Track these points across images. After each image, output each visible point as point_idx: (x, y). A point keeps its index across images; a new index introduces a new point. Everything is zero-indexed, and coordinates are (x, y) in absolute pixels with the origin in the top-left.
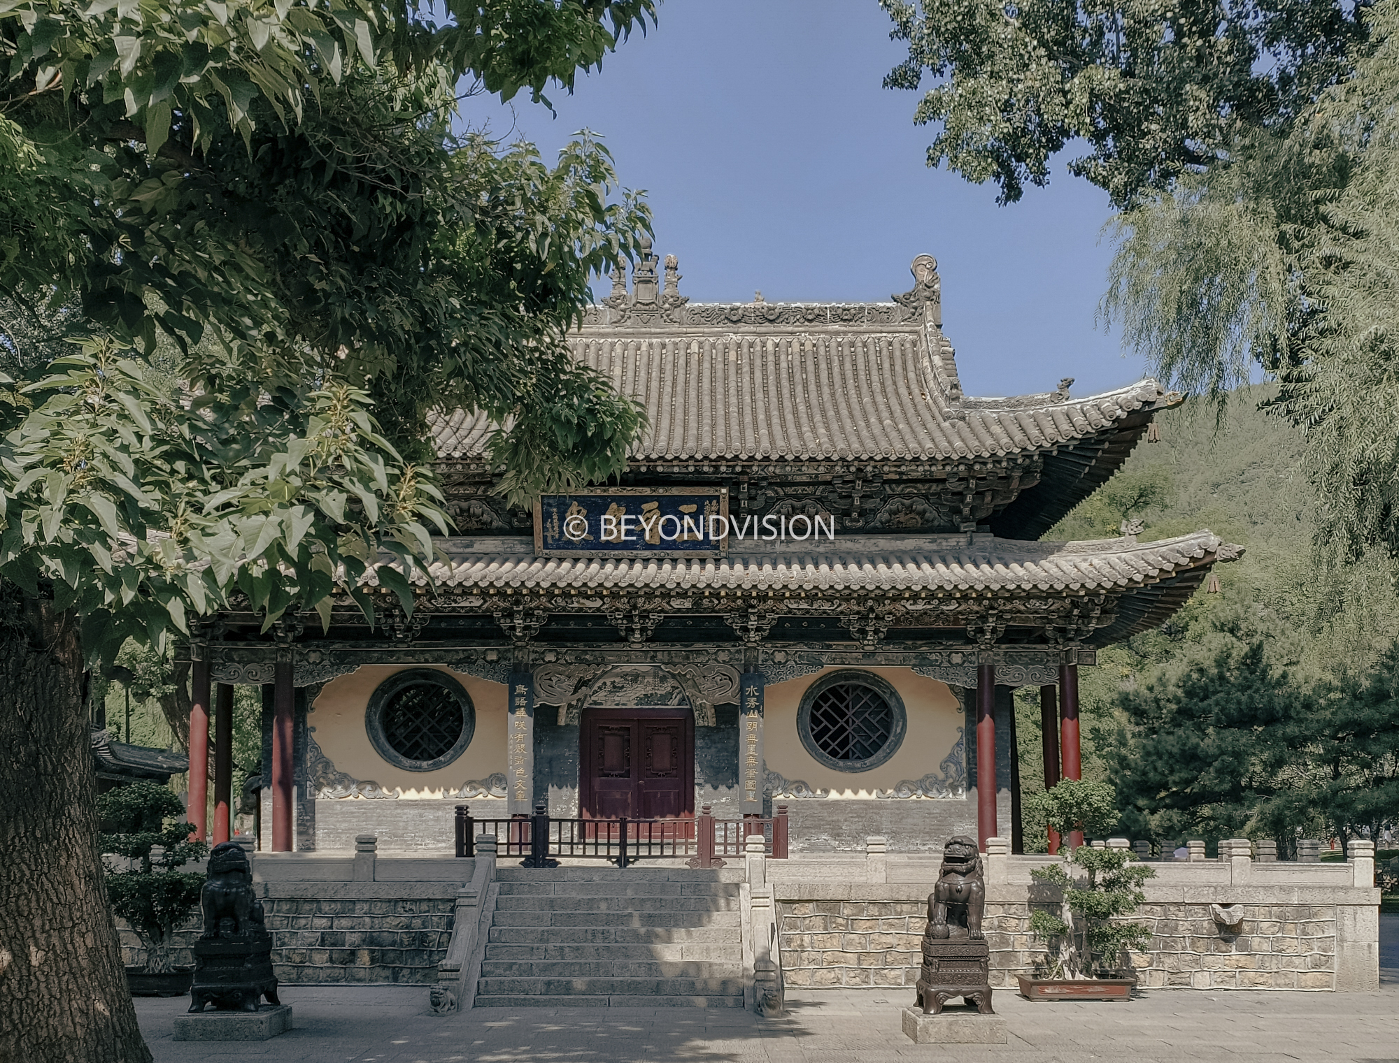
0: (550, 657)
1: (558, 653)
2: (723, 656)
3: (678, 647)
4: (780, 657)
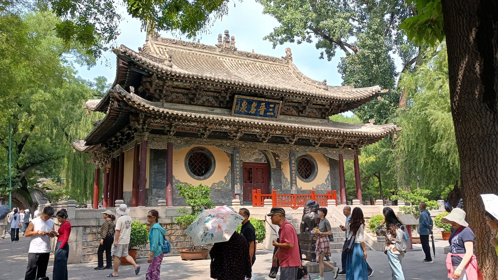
0: (243, 146)
1: (246, 145)
2: (285, 148)
3: (275, 145)
4: (297, 149)
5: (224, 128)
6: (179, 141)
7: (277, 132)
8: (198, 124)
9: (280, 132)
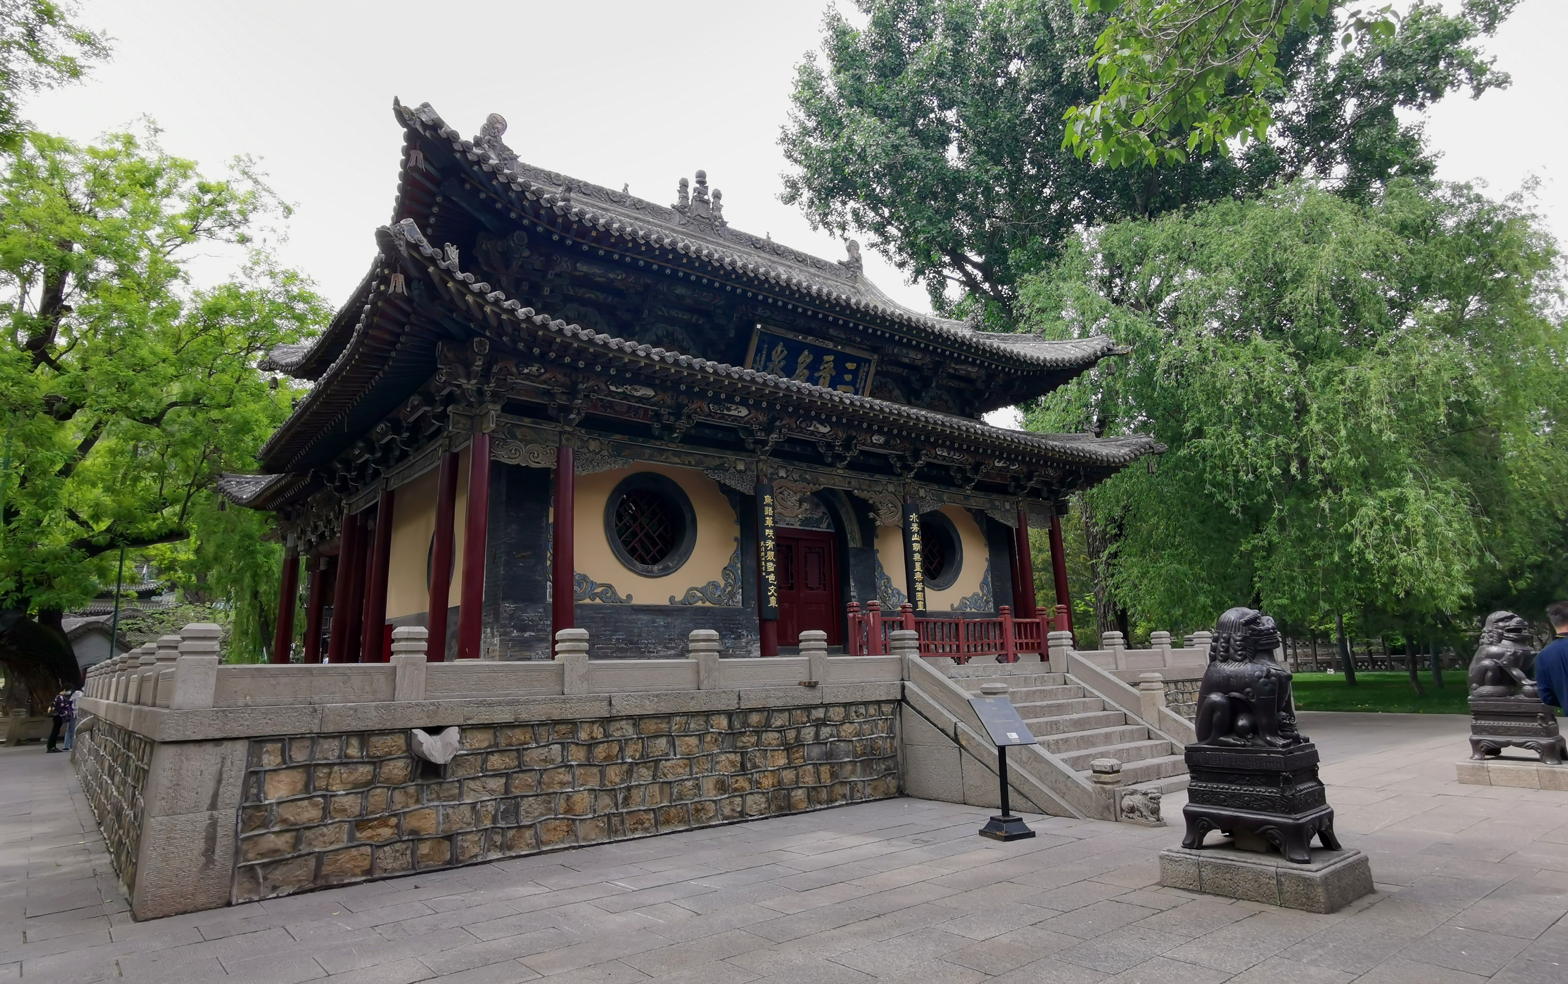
0: (782, 473)
1: (787, 471)
2: (891, 488)
3: (867, 475)
4: (922, 493)
5: (732, 413)
6: (593, 445)
7: (875, 438)
8: (656, 394)
9: (882, 440)
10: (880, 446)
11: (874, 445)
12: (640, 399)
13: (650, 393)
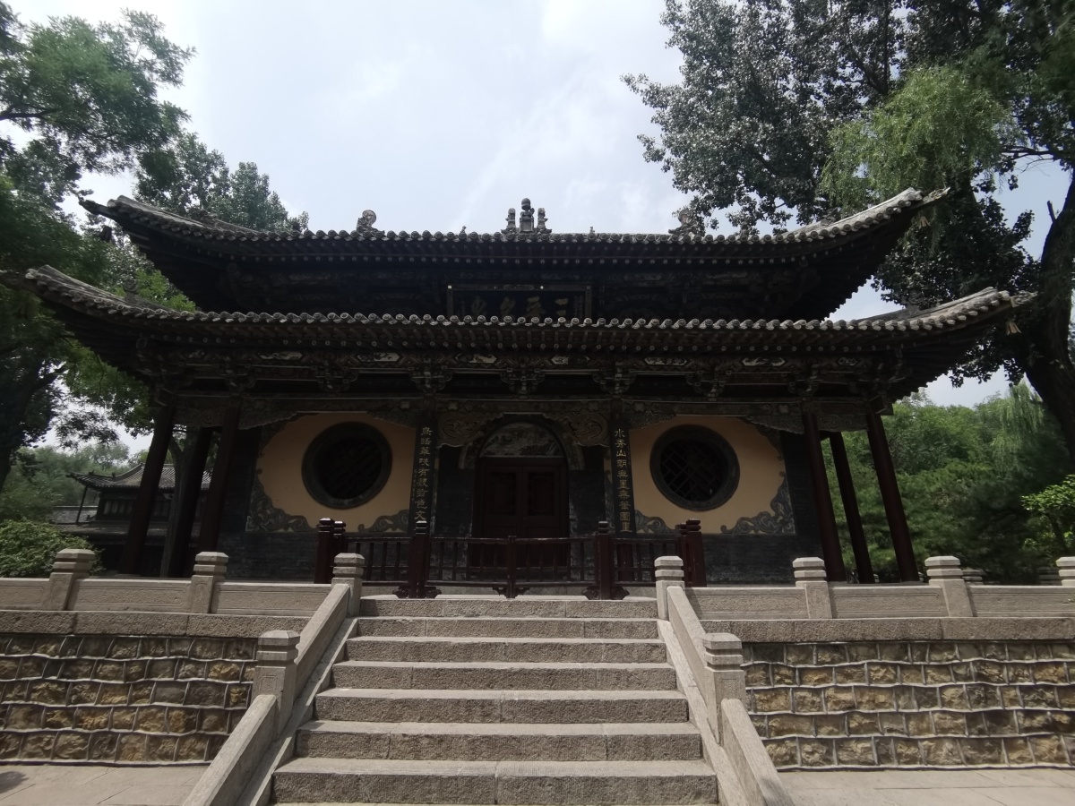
1: (459, 403)
2: (593, 407)
3: (557, 399)
4: (639, 407)
5: (383, 360)
6: (259, 404)
7: (555, 360)
8: (304, 356)
9: (565, 360)
10: (565, 367)
11: (558, 367)
12: (291, 362)
13: (299, 355)
